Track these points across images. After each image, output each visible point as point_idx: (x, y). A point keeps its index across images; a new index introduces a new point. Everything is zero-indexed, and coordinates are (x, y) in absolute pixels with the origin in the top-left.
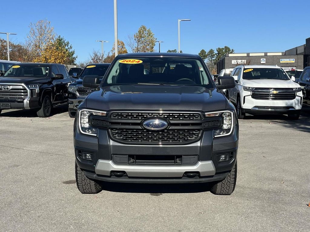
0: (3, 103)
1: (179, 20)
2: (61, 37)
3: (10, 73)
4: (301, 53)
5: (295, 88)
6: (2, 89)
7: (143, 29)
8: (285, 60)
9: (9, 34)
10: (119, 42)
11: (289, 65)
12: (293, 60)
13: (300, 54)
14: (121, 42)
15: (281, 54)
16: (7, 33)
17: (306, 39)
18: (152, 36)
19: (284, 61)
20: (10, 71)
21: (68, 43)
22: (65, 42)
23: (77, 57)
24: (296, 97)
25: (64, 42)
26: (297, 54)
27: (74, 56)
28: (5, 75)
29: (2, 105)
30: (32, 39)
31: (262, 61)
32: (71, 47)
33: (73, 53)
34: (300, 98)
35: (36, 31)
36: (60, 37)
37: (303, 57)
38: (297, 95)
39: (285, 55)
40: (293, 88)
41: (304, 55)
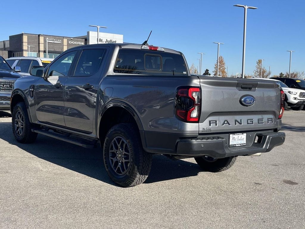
37: (8, 53)
41: (8, 51)
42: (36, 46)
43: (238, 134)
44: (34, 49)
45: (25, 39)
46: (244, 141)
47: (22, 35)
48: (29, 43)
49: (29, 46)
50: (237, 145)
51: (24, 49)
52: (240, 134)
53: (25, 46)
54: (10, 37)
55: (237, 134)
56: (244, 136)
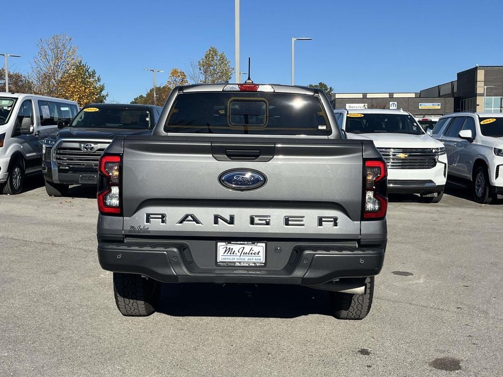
0: (83, 175)
1: (293, 39)
2: (83, 63)
3: (80, 120)
4: (447, 95)
5: (435, 149)
6: (82, 149)
7: (212, 53)
8: (426, 104)
9: (8, 55)
10: (178, 72)
11: (432, 112)
12: (439, 105)
13: (445, 96)
14: (181, 72)
15: (413, 95)
16: (5, 55)
17: (458, 74)
18: (226, 64)
19: (424, 106)
20: (81, 118)
21: (94, 73)
22: (89, 71)
23: (107, 95)
24: (437, 163)
25: (87, 71)
26: (439, 96)
27: (104, 93)
28: (74, 124)
29: (82, 177)
30: (41, 64)
31: (392, 105)
32: (99, 80)
33: (102, 89)
34: (444, 165)
35: (49, 52)
36: (81, 63)
37: (453, 100)
38: (439, 160)
39: (420, 97)
40: (433, 149)
41: (454, 97)
42: (499, 86)
43: (241, 243)
44: (495, 91)
45: (481, 75)
46: (261, 258)
47: (476, 69)
48: (486, 82)
49: (486, 87)
50: (238, 264)
51: (478, 92)
52: (246, 243)
53: (481, 88)
54: (459, 75)
55: (239, 243)
56: (260, 247)
